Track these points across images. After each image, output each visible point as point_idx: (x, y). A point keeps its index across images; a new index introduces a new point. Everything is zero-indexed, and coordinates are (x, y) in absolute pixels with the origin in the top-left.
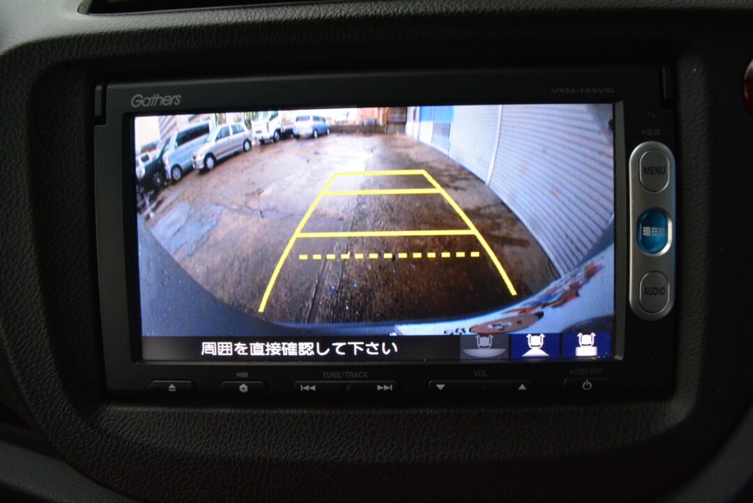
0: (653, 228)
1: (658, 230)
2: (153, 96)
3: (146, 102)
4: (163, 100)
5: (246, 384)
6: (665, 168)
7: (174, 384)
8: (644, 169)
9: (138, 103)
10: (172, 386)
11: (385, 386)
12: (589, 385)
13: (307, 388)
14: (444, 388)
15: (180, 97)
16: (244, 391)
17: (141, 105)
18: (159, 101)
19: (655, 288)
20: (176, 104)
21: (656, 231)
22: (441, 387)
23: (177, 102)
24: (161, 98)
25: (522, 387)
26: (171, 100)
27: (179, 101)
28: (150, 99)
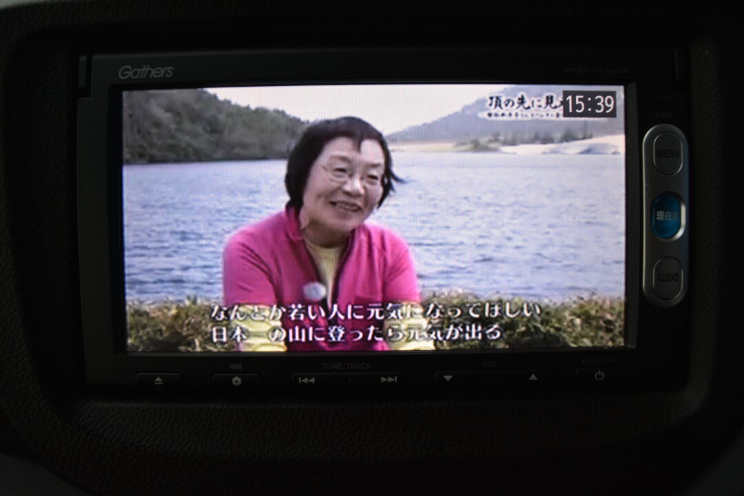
0: (667, 213)
1: (672, 214)
2: (142, 67)
3: (135, 74)
4: (154, 72)
5: (239, 377)
6: (679, 151)
7: (161, 377)
8: (657, 152)
9: (126, 75)
10: (158, 379)
11: (389, 378)
12: (601, 376)
13: (306, 380)
14: (451, 379)
15: (172, 68)
16: (237, 384)
17: (130, 76)
18: (150, 72)
19: (669, 274)
20: (167, 76)
21: (670, 216)
22: (448, 378)
23: (169, 74)
24: (152, 69)
25: (533, 377)
26: (163, 71)
27: (171, 73)
28: (139, 70)
